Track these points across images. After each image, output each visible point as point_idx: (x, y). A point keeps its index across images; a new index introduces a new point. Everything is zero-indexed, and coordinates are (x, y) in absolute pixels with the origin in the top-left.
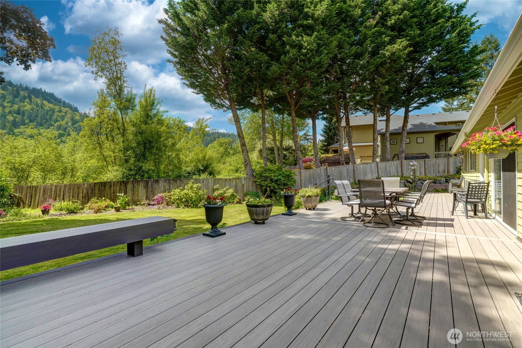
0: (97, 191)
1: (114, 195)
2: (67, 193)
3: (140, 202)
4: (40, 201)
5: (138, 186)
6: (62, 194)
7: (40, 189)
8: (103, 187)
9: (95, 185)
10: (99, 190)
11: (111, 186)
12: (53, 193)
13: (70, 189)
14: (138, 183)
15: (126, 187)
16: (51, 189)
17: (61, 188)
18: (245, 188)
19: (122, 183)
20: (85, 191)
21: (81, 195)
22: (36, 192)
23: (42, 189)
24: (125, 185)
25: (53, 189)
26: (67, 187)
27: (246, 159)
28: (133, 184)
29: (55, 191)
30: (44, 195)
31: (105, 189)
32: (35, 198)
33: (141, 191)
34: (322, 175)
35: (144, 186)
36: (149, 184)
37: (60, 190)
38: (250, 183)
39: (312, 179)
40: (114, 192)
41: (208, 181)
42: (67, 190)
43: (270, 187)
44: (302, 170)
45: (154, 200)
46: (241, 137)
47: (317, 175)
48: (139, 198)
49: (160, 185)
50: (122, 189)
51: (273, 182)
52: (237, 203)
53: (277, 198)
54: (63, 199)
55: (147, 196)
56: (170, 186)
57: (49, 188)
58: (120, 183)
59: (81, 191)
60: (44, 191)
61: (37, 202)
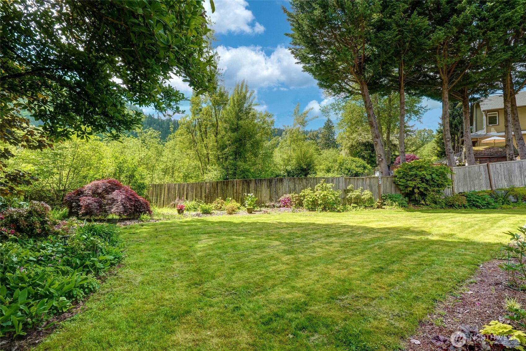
0: (219, 191)
1: (236, 195)
2: (190, 192)
3: (263, 203)
4: (165, 200)
5: (261, 185)
6: (185, 193)
7: (165, 188)
8: (225, 186)
9: (217, 185)
10: (222, 189)
11: (233, 185)
12: (177, 192)
13: (192, 188)
14: (261, 182)
15: (249, 186)
16: (175, 188)
17: (184, 186)
18: (382, 190)
19: (245, 182)
20: (207, 190)
21: (204, 195)
22: (161, 191)
23: (166, 188)
24: (248, 184)
25: (177, 188)
26: (190, 186)
27: (381, 154)
28: (256, 183)
29: (178, 190)
30: (168, 194)
31: (227, 189)
32: (161, 197)
33: (265, 192)
34: (482, 174)
35: (267, 186)
36: (273, 183)
37: (183, 189)
38: (388, 183)
39: (468, 179)
40: (237, 192)
41: (339, 180)
42: (189, 189)
43: (418, 188)
44: (454, 168)
45: (280, 201)
46: (374, 127)
47: (475, 174)
48: (263, 199)
49: (285, 184)
50: (244, 188)
51: (423, 182)
52: (378, 208)
53: (427, 203)
54: (187, 199)
55: (270, 197)
56: (295, 186)
57: (173, 187)
58: (243, 182)
59: (203, 190)
60: (169, 189)
61: (162, 201)
